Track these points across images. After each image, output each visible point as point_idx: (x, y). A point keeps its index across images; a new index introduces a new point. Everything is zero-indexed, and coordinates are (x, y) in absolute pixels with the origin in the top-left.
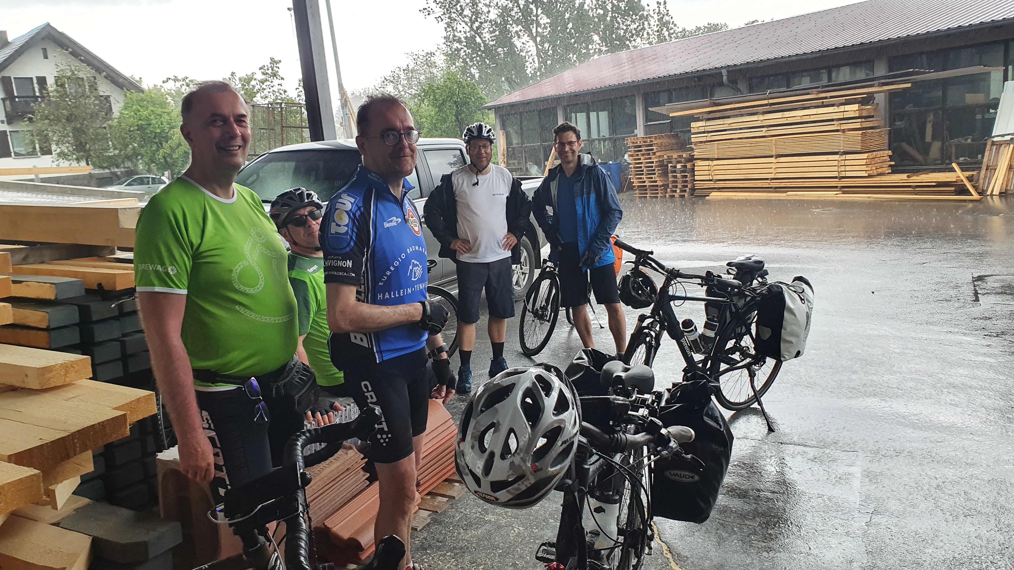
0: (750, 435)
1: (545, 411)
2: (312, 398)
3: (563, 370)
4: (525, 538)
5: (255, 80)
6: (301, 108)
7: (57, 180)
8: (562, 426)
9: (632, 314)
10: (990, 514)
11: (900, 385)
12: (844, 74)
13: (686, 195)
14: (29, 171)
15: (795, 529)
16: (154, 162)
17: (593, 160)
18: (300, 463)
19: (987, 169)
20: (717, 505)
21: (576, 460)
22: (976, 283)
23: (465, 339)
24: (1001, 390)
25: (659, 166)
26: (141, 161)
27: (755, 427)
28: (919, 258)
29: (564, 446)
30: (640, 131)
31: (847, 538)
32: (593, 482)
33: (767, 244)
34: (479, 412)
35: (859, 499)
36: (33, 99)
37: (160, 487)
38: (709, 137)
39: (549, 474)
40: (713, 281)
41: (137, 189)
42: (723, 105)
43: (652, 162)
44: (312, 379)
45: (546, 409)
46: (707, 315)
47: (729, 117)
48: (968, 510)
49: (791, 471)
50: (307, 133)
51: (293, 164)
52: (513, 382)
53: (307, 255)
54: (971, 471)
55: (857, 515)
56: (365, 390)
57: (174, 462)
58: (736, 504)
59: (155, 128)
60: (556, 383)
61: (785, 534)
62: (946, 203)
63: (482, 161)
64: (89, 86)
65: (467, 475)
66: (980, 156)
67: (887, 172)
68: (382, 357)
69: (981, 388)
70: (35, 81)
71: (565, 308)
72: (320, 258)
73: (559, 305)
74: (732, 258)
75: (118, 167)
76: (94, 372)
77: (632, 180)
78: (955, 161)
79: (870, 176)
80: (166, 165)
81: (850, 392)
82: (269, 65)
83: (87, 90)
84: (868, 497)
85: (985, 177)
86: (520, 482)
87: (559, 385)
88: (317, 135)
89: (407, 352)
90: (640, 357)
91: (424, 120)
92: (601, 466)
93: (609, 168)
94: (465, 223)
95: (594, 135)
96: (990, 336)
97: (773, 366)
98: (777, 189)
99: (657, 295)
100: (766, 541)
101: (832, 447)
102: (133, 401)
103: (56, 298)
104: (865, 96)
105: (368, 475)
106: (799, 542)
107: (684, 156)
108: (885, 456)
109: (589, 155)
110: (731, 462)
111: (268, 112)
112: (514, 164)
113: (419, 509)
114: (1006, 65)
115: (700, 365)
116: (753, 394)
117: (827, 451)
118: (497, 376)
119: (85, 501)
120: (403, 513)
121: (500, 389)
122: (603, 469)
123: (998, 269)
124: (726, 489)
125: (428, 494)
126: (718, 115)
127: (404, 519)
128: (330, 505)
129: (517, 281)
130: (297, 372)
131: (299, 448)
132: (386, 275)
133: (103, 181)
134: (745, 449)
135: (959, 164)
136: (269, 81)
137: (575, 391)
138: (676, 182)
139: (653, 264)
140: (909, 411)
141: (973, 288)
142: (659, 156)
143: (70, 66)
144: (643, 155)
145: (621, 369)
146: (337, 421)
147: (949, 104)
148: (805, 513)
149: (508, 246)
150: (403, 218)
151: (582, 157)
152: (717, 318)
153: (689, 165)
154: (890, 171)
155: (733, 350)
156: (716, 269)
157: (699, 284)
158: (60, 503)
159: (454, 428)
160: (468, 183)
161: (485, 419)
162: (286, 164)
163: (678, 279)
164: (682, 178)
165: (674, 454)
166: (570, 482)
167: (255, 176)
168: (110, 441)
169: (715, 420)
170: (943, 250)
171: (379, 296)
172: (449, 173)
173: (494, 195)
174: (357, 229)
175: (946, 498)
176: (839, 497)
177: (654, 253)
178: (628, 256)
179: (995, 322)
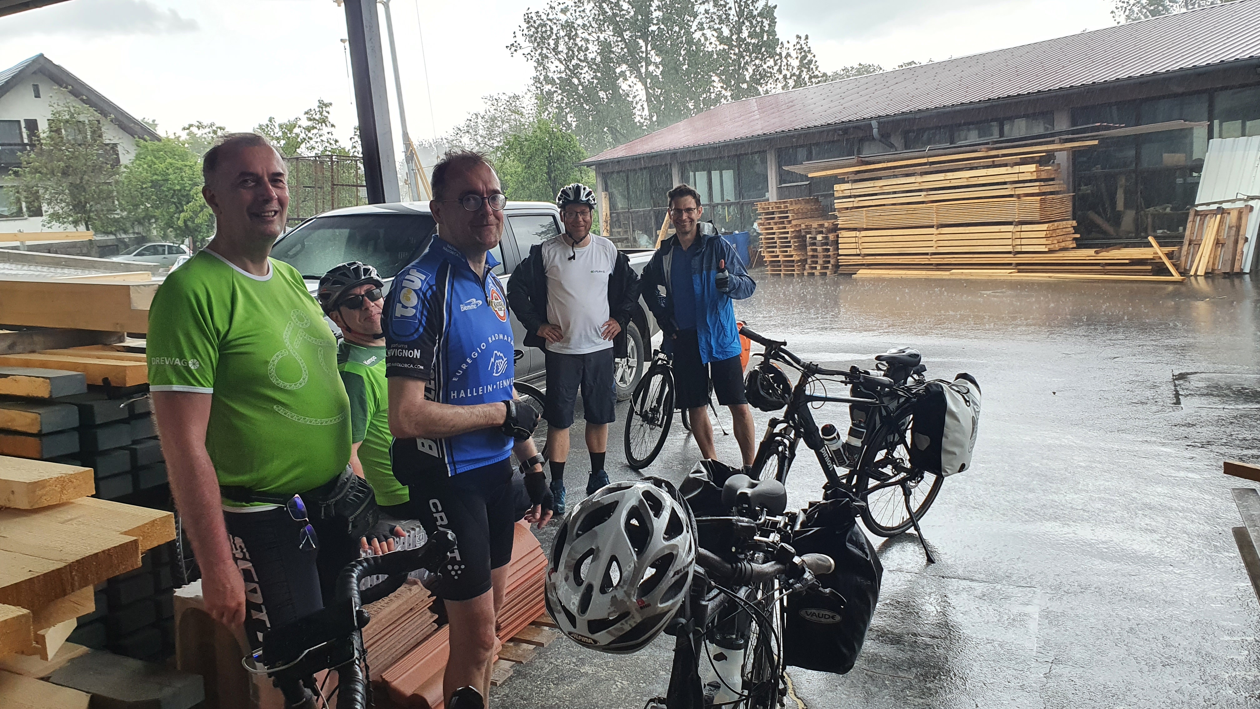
0: (905, 567)
1: (654, 535)
2: (371, 520)
3: (677, 487)
4: (630, 694)
5: (300, 126)
6: (356, 161)
7: (49, 248)
8: (675, 552)
9: (762, 417)
10: (1193, 663)
11: (1086, 505)
12: (1019, 128)
13: (828, 273)
14: (14, 237)
15: (959, 682)
16: (172, 227)
17: (715, 229)
18: (356, 599)
19: (1190, 244)
20: (864, 653)
21: (691, 595)
22: (1177, 382)
23: (557, 447)
24: (1207, 513)
25: (795, 237)
26: (154, 226)
27: (911, 557)
28: (1109, 352)
29: (677, 577)
30: (772, 195)
31: (1022, 693)
32: (713, 622)
33: (927, 333)
34: (575, 537)
35: (1036, 645)
36: (20, 147)
37: (177, 630)
38: (856, 202)
39: (658, 611)
40: (859, 378)
41: (149, 260)
42: (874, 163)
43: (788, 233)
44: (370, 496)
45: (655, 532)
46: (852, 419)
47: (880, 178)
48: (1166, 658)
49: (954, 611)
50: (363, 192)
51: (346, 232)
52: (616, 499)
53: (365, 343)
54: (1170, 610)
55: (1034, 664)
56: (434, 510)
57: (195, 599)
58: (887, 651)
59: (174, 184)
60: (668, 501)
61: (947, 689)
62: (1142, 285)
63: (580, 231)
64: (91, 132)
65: (560, 613)
66: (1181, 228)
67: (1071, 246)
68: (455, 469)
69: (1183, 510)
70: (23, 125)
71: (680, 410)
72: (380, 348)
73: (674, 406)
74: (884, 350)
75: (125, 232)
76: (97, 488)
77: (762, 254)
78: (1153, 234)
79: (1051, 251)
80: (187, 231)
81: (1026, 514)
82: (317, 110)
83: (89, 137)
84: (1047, 642)
85: (1188, 253)
86: (623, 621)
87: (672, 503)
88: (376, 196)
89: (490, 463)
90: (771, 471)
91: (509, 177)
92: (722, 603)
93: (734, 239)
94: (555, 305)
95: (717, 199)
96: (1193, 446)
97: (933, 483)
98: (939, 267)
99: (792, 395)
100: (923, 697)
101: (1004, 582)
102: (147, 524)
103: (51, 396)
104: (1044, 154)
105: (436, 616)
106: (963, 698)
107: (826, 225)
108: (1069, 593)
109: (710, 224)
110: (880, 599)
111: (316, 167)
112: (619, 233)
113: (500, 658)
114: (1211, 119)
115: (844, 481)
116: (908, 517)
117: (999, 587)
118: (597, 492)
119: (82, 649)
120: (478, 663)
121: (601, 508)
122: (725, 606)
123: (1202, 366)
124: (876, 633)
125: (510, 640)
126: (866, 176)
127: (479, 669)
128: (389, 654)
129: (622, 377)
130: (351, 488)
131: (354, 580)
132: (461, 369)
133: (107, 250)
134: (899, 584)
135: (1156, 238)
136: (316, 128)
137: (691, 511)
138: (817, 257)
139: (787, 357)
140: (1096, 538)
141: (1173, 388)
142: (796, 225)
143: (69, 107)
144: (776, 223)
145: (746, 484)
146: (399, 549)
147: (1145, 164)
148: (971, 662)
149: (610, 335)
150: (484, 300)
151: (701, 226)
152: (864, 423)
153: (831, 237)
154: (1075, 245)
155: (884, 463)
156: (865, 364)
157: (842, 382)
158: (51, 653)
159: (543, 559)
160: (561, 257)
161: (581, 545)
162: (337, 231)
163: (816, 375)
164: (823, 252)
165: (808, 588)
166: (683, 621)
167: (299, 247)
168: (117, 573)
169: (861, 547)
170: (1138, 342)
171: (452, 395)
172: (539, 244)
173: (592, 272)
174: (428, 312)
175: (1140, 644)
176: (1013, 643)
177: (788, 344)
178: (757, 348)
179: (1199, 430)
